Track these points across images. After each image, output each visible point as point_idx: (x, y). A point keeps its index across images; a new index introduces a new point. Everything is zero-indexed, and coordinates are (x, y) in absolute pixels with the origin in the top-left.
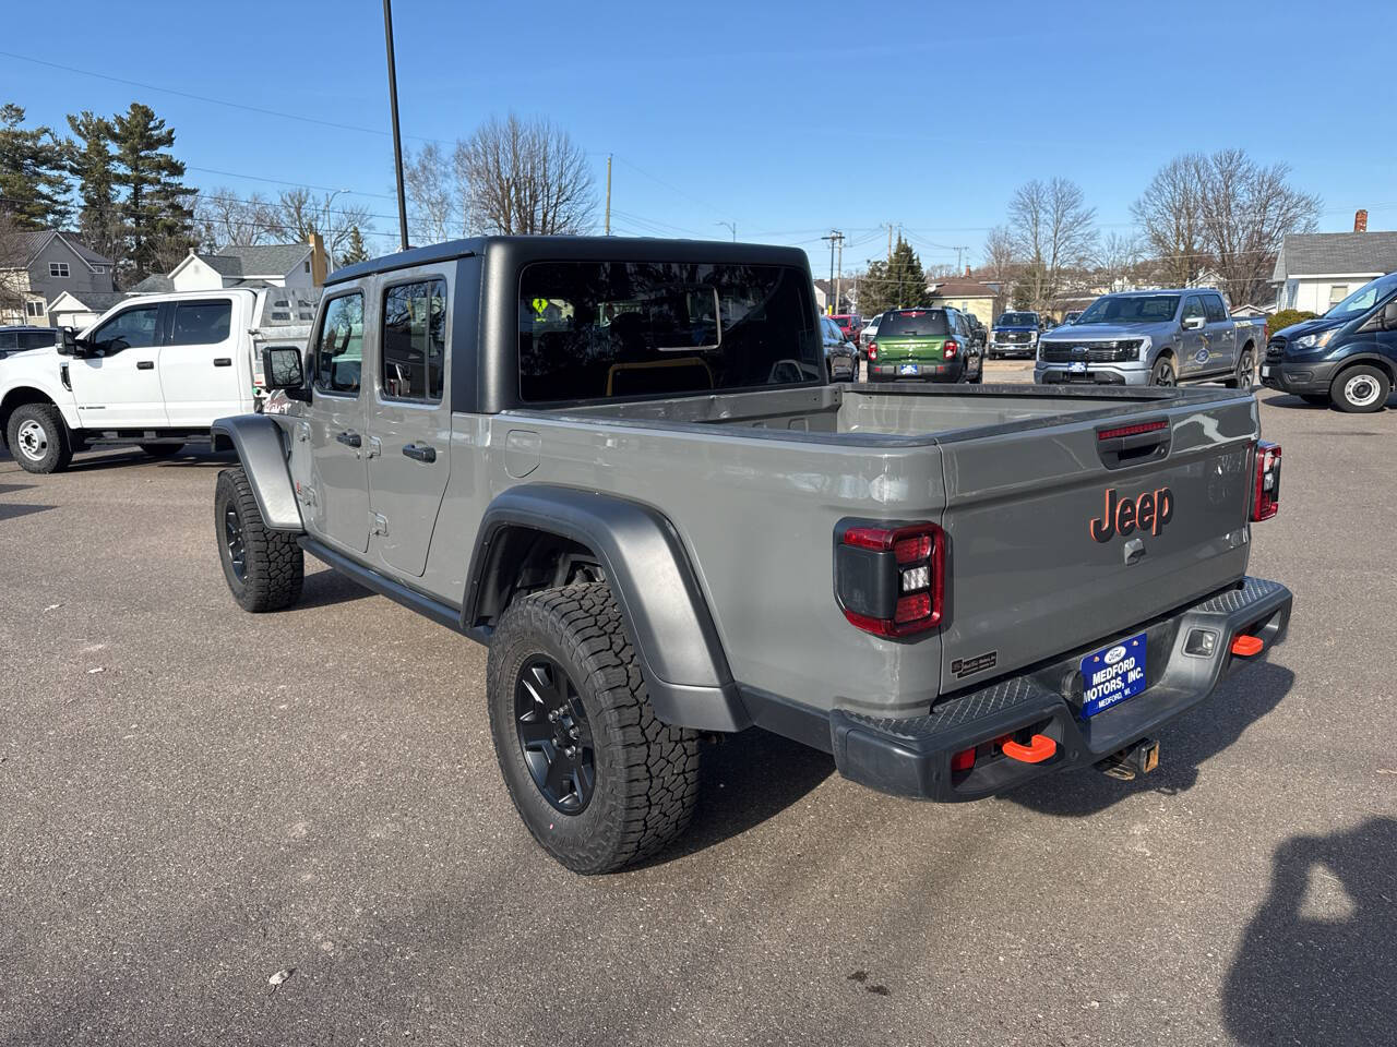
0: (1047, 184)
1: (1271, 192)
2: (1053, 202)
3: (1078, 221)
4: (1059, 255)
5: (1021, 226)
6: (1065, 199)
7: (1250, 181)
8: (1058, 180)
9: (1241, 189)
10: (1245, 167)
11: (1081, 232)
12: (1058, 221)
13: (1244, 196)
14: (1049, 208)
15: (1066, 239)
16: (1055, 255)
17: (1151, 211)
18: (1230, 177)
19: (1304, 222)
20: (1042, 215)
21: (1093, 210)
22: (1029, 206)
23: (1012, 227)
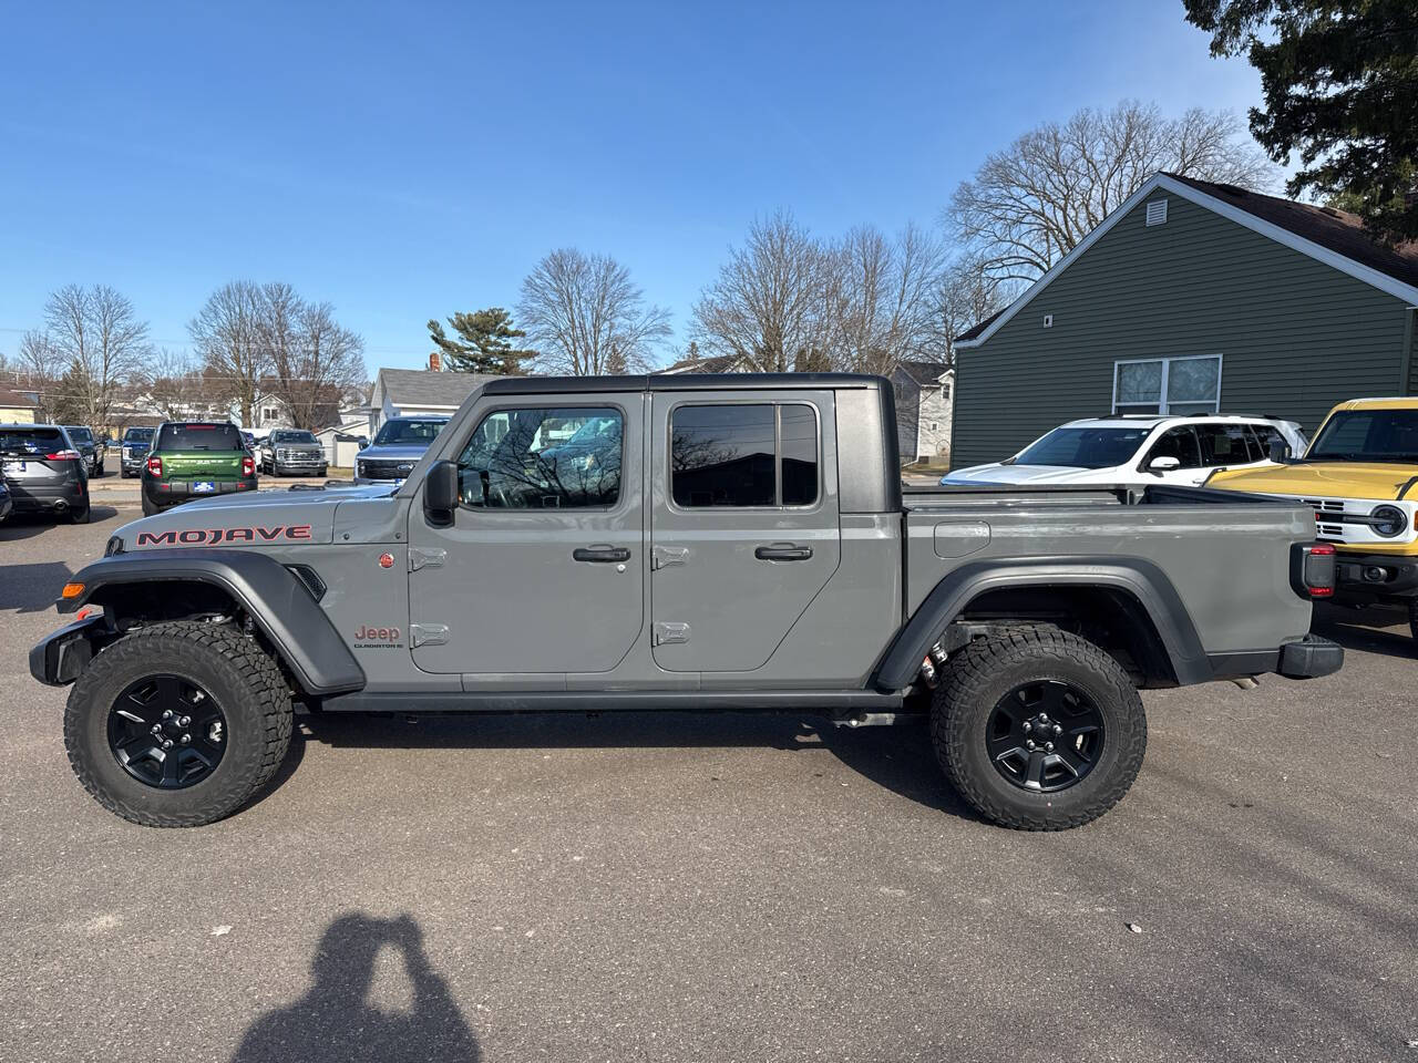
0: (89, 290)
1: (320, 326)
2: (97, 310)
3: (128, 334)
4: (111, 367)
5: (61, 332)
6: (112, 309)
7: (300, 314)
8: (102, 288)
9: (292, 320)
10: (295, 300)
11: (134, 345)
12: (106, 331)
13: (296, 326)
14: (94, 316)
15: (118, 351)
16: (106, 367)
17: (209, 332)
18: (283, 307)
19: (351, 356)
20: (86, 324)
21: (146, 323)
22: (70, 309)
23: (52, 333)
